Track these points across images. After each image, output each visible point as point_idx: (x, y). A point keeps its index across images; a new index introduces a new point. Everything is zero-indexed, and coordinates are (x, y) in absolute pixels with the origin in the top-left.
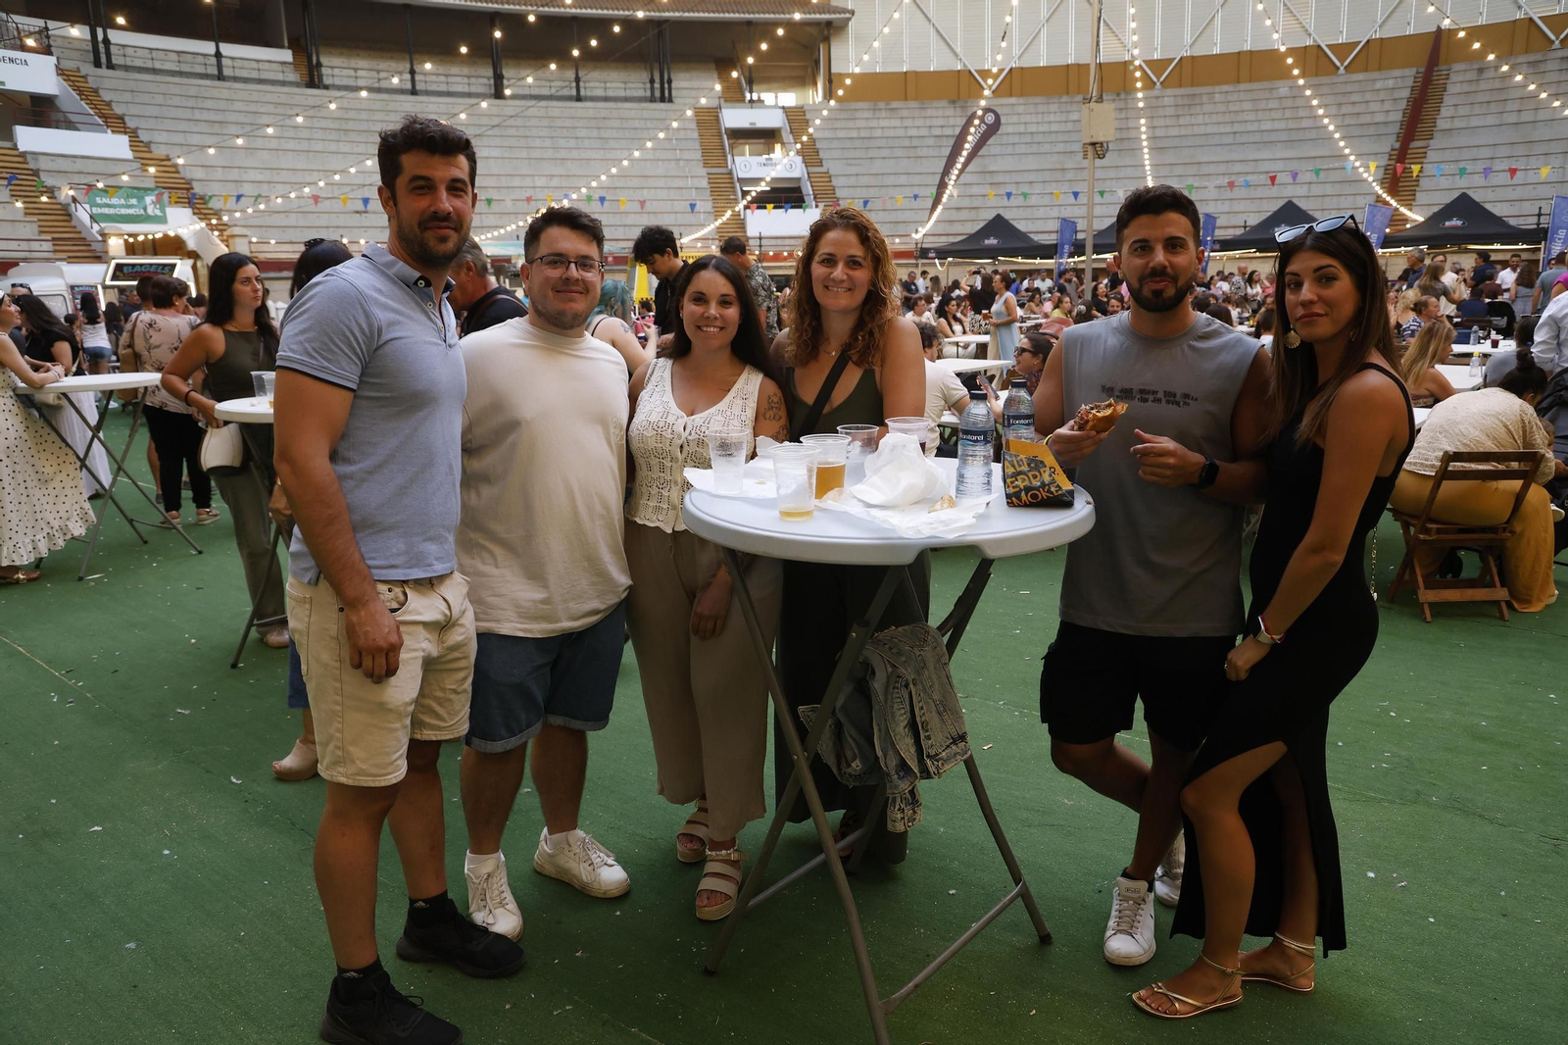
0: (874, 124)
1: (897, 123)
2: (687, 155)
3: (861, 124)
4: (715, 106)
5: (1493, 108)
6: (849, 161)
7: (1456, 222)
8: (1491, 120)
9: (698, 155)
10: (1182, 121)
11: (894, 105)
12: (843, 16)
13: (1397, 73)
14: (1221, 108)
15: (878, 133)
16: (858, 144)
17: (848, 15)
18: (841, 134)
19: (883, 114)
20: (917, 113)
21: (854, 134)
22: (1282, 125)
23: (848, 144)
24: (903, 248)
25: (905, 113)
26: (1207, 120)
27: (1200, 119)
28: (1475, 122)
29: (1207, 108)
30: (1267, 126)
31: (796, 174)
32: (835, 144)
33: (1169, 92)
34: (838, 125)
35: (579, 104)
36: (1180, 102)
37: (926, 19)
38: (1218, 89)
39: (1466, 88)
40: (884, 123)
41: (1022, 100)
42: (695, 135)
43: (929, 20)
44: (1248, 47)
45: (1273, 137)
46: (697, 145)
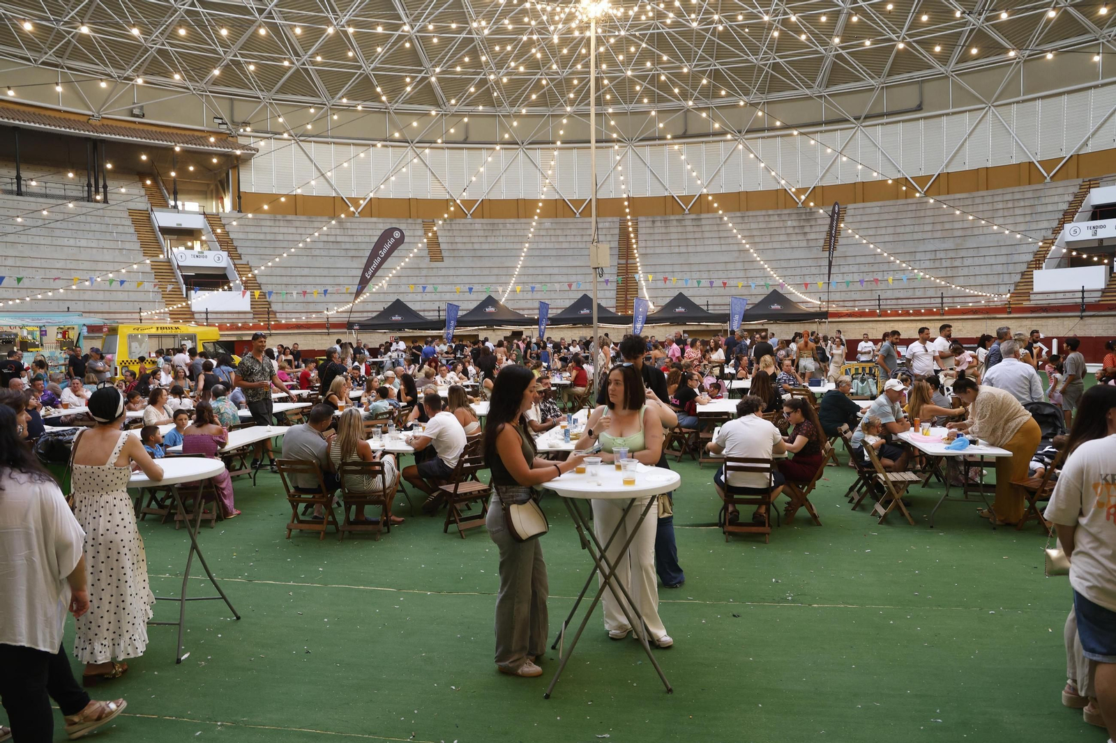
0: (276, 230)
1: (293, 230)
2: (127, 246)
3: (265, 230)
4: (145, 209)
5: (665, 243)
6: (263, 257)
7: (680, 309)
8: (665, 250)
9: (137, 246)
10: (489, 240)
11: (289, 217)
12: (249, 152)
13: (610, 219)
14: (512, 233)
15: (280, 237)
16: (266, 244)
17: (253, 152)
18: (251, 236)
19: (282, 223)
20: (307, 224)
21: (262, 237)
22: (551, 246)
23: (259, 243)
24: (316, 321)
25: (298, 224)
26: (505, 240)
27: (500, 239)
28: (658, 251)
29: (503, 233)
30: (542, 246)
31: (223, 264)
32: (248, 243)
33: (478, 220)
34: (248, 229)
35: (19, 198)
36: (485, 228)
37: (308, 160)
38: (508, 221)
39: (648, 231)
40: (282, 230)
41: (381, 220)
42: (132, 230)
43: (312, 161)
44: (521, 197)
45: (547, 253)
46: (135, 238)
